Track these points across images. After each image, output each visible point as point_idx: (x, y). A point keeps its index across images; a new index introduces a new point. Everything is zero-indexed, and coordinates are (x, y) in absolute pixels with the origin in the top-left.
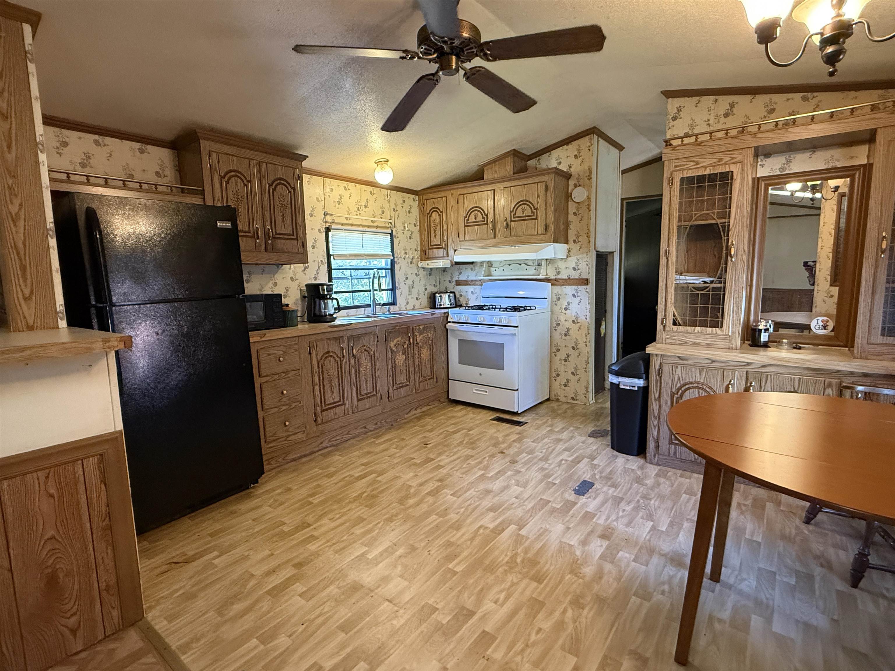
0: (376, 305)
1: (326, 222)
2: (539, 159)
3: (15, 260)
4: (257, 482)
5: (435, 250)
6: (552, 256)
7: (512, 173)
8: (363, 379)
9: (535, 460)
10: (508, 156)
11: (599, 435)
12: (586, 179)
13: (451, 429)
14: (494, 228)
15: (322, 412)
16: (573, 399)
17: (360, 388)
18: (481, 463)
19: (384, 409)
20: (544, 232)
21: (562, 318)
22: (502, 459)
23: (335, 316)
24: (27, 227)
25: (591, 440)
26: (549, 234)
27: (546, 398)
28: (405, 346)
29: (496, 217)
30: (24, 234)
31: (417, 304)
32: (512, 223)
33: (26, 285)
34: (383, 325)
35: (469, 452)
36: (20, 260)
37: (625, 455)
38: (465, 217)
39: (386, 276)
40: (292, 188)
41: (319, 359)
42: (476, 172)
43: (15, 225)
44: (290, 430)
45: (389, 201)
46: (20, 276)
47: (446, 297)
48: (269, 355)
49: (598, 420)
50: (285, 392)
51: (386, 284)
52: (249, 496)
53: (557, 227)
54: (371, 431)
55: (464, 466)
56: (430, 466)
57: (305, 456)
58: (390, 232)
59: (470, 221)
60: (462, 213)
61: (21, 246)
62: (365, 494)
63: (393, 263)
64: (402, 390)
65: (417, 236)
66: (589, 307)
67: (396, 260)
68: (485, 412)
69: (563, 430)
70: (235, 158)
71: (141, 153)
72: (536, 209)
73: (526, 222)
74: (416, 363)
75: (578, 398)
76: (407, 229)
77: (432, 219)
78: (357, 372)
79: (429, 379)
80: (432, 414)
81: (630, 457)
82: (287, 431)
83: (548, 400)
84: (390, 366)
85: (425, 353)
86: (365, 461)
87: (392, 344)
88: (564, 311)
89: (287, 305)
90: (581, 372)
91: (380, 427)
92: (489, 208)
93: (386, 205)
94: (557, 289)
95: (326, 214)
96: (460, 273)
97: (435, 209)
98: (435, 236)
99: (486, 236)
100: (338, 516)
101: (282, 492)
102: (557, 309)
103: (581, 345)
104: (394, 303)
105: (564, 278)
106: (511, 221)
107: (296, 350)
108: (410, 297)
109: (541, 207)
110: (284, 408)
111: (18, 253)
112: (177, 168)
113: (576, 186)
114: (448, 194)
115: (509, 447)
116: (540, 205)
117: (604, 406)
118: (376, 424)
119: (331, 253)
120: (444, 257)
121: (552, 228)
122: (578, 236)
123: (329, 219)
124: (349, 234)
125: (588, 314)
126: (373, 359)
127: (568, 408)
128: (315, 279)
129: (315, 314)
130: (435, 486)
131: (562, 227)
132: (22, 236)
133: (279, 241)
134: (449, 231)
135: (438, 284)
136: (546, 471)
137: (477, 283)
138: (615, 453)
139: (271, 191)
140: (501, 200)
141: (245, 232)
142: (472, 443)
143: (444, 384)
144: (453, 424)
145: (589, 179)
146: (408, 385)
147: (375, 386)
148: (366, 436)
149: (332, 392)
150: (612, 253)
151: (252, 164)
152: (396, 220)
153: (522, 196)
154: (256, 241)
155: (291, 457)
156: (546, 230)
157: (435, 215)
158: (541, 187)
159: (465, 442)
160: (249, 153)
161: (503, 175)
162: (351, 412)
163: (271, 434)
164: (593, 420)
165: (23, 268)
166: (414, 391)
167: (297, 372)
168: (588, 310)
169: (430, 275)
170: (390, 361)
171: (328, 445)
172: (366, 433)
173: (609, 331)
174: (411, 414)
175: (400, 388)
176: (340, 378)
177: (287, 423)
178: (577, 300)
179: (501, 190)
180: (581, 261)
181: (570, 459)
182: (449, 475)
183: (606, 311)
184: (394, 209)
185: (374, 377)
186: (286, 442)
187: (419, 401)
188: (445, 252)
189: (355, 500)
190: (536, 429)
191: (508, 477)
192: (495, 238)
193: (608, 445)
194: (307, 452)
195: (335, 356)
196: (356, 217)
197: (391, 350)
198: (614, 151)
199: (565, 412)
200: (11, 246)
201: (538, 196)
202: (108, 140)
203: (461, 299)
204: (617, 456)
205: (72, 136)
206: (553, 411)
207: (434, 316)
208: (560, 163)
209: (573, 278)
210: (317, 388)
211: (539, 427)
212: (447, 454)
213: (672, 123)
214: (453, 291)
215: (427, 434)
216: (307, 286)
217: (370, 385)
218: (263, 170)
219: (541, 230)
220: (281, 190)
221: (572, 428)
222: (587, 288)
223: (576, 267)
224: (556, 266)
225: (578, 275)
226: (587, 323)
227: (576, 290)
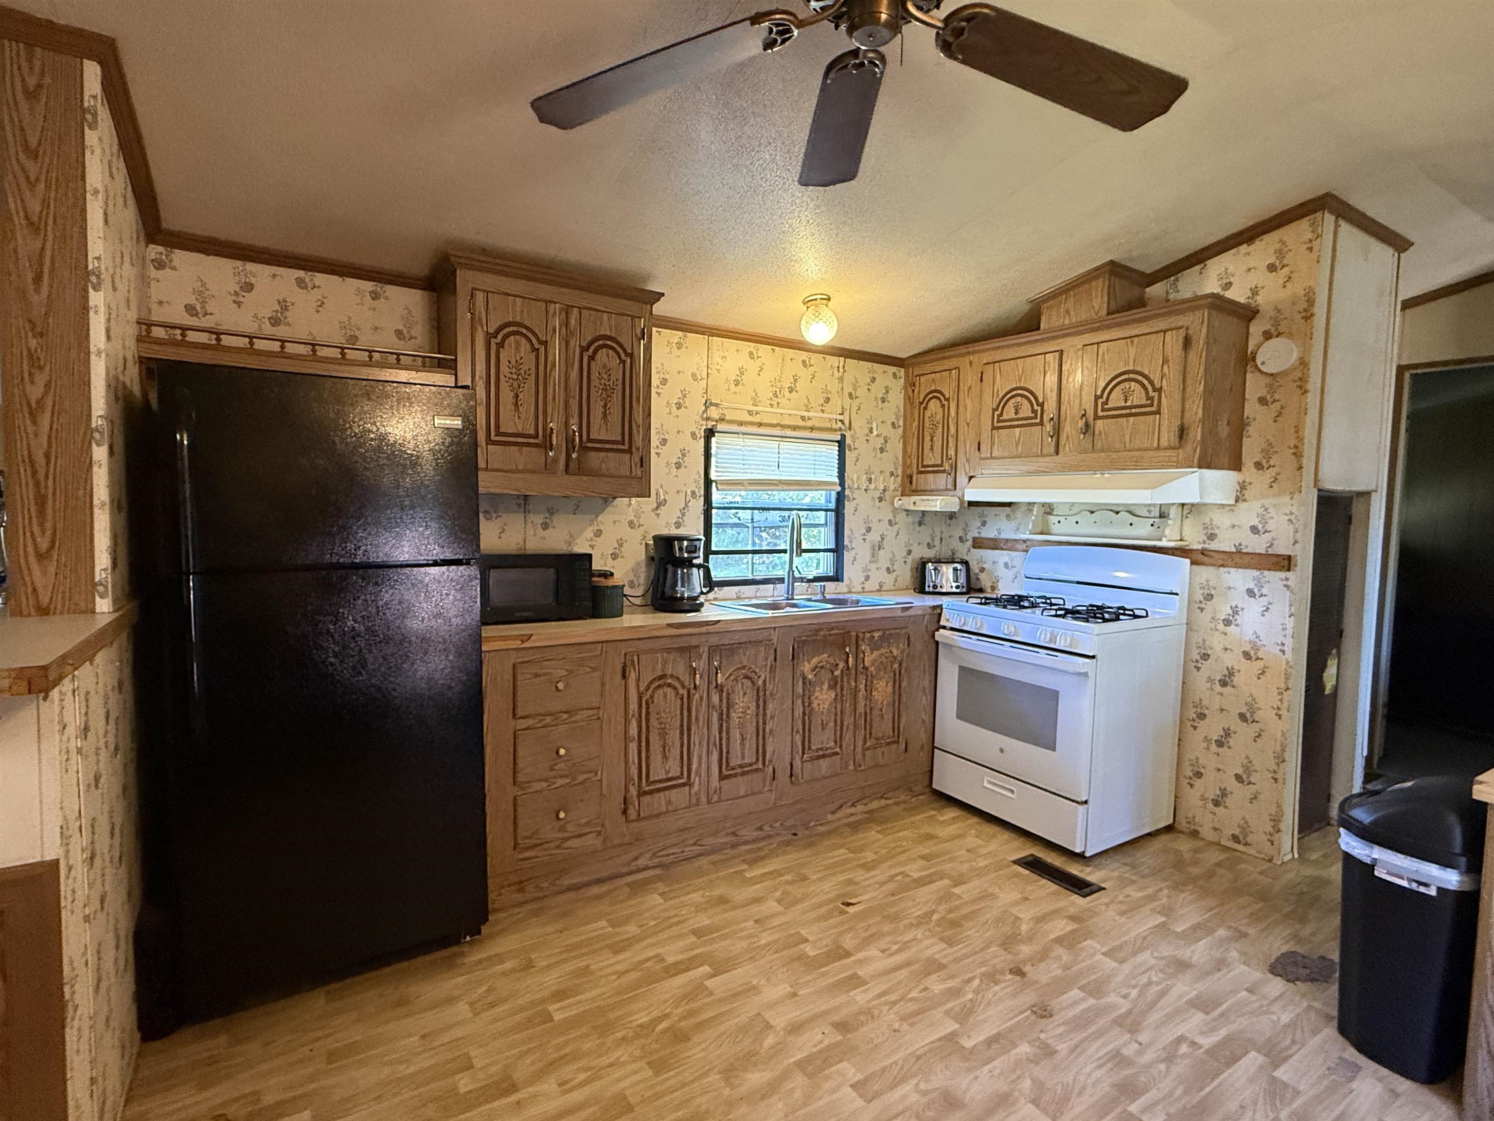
0: (795, 580)
1: (708, 419)
2: (1177, 280)
3: (27, 485)
4: (479, 932)
5: (931, 476)
6: (1196, 500)
7: (1104, 312)
8: (736, 734)
9: (1102, 1022)
10: (1096, 278)
11: (1303, 972)
12: (1298, 317)
13: (915, 870)
14: (1057, 433)
15: (639, 796)
16: (1235, 838)
17: (728, 753)
18: (955, 993)
19: (780, 798)
20: (1175, 441)
21: (1216, 643)
22: (1014, 995)
23: (702, 599)
24: (55, 426)
25: (1277, 986)
26: (1189, 447)
27: (1163, 824)
28: (837, 673)
29: (1063, 409)
30: (49, 437)
31: (889, 580)
32: (1099, 423)
33: (43, 532)
34: (788, 627)
35: (936, 949)
36: (37, 484)
37: (1385, 1072)
38: (994, 410)
39: (826, 524)
40: (627, 354)
41: (642, 689)
42: (1026, 315)
43: (34, 423)
44: (570, 828)
45: (841, 379)
46: (34, 515)
47: (947, 571)
48: (537, 675)
49: (1303, 920)
50: (562, 752)
51: (824, 538)
52: (450, 965)
53: (1210, 432)
54: (746, 843)
55: (914, 994)
56: (838, 970)
57: (599, 881)
58: (839, 438)
59: (1005, 417)
60: (989, 402)
61: (40, 460)
62: (664, 1025)
63: (841, 498)
64: (824, 764)
65: (896, 447)
66: (1290, 623)
67: (847, 492)
68: (1006, 835)
69: (1198, 931)
70: (518, 299)
71: (373, 299)
72: (1159, 390)
73: (1132, 419)
74: (861, 709)
75: (1249, 839)
76: (875, 433)
77: (928, 413)
78: (724, 718)
79: (888, 744)
80: (886, 820)
81: (1404, 1085)
82: (562, 829)
83: (1169, 829)
84: (799, 711)
85: (882, 690)
86: (703, 920)
87: (807, 667)
88: (1221, 626)
89: (608, 575)
90: (1261, 780)
91: (770, 837)
92: (1048, 391)
93: (835, 386)
94: (1205, 573)
95: (708, 404)
96: (984, 523)
97: (936, 395)
98: (932, 449)
99: (1037, 450)
100: (582, 1077)
101: (513, 971)
102: (1204, 619)
103: (1265, 714)
104: (837, 578)
105: (1227, 549)
106: (1096, 417)
107: (594, 670)
108: (873, 566)
109: (1171, 386)
110: (560, 782)
111: (34, 473)
112: (435, 323)
113: (1268, 336)
114: (963, 362)
115: (1044, 955)
116: (1169, 382)
117: (1324, 874)
118: (761, 829)
119: (713, 476)
120: (947, 490)
121: (1196, 434)
122: (1267, 453)
123: (714, 413)
124: (750, 441)
125: (1289, 642)
126: (761, 697)
127: (1219, 864)
128: (678, 525)
129: (663, 592)
130: (826, 1043)
131: (1224, 430)
132: (44, 440)
133: (593, 455)
134: (961, 438)
135: (937, 542)
136: (1128, 1072)
137: (1019, 546)
138: (1351, 1053)
139: (585, 360)
140: (1075, 371)
141: (529, 436)
142: (955, 924)
143: (924, 756)
144: (924, 857)
145: (1306, 319)
146: (837, 754)
147: (761, 752)
148: (733, 852)
149: (665, 757)
150: (1365, 495)
151: (551, 312)
152: (854, 415)
153: (1127, 363)
154: (546, 454)
155: (566, 882)
156: (1181, 438)
157: (934, 405)
158: (1174, 342)
159: (935, 917)
160: (544, 291)
161: (1083, 318)
162: (704, 799)
163: (527, 834)
164: (1288, 916)
165: (41, 501)
166: (851, 767)
167: (595, 711)
168: (1289, 632)
169: (920, 524)
170: (800, 701)
171: (650, 863)
172: (734, 846)
173: (1347, 682)
174: (840, 814)
175: (818, 758)
176: (686, 730)
177: (562, 815)
178: (1259, 604)
179: (1076, 352)
180: (1273, 513)
181: (1207, 1042)
182: (869, 1013)
183: (1341, 633)
184: (850, 394)
185: (761, 734)
186: (558, 851)
187: (862, 788)
188: (950, 479)
189: (637, 1036)
190: (1122, 913)
191: (1018, 1063)
192: (1057, 453)
193: (1332, 1018)
194: (605, 874)
195: (677, 685)
196: (769, 409)
197: (804, 678)
198: (1384, 253)
199: (1210, 875)
200: (24, 461)
201: (1165, 361)
202: (320, 279)
203: (982, 576)
204: (1356, 1069)
205: (260, 272)
206: (1179, 864)
207: (908, 613)
208: (1228, 286)
209: (1250, 550)
210: (633, 746)
211: (1130, 909)
212: (883, 943)
214: (966, 558)
215: (860, 875)
216: (656, 538)
217: (750, 745)
218: (573, 322)
219: (1168, 437)
220: (605, 359)
221: (1222, 932)
222: (1287, 579)
223: (1260, 527)
224: (1207, 521)
225: (1264, 546)
226: (1284, 663)
227: (1258, 580)
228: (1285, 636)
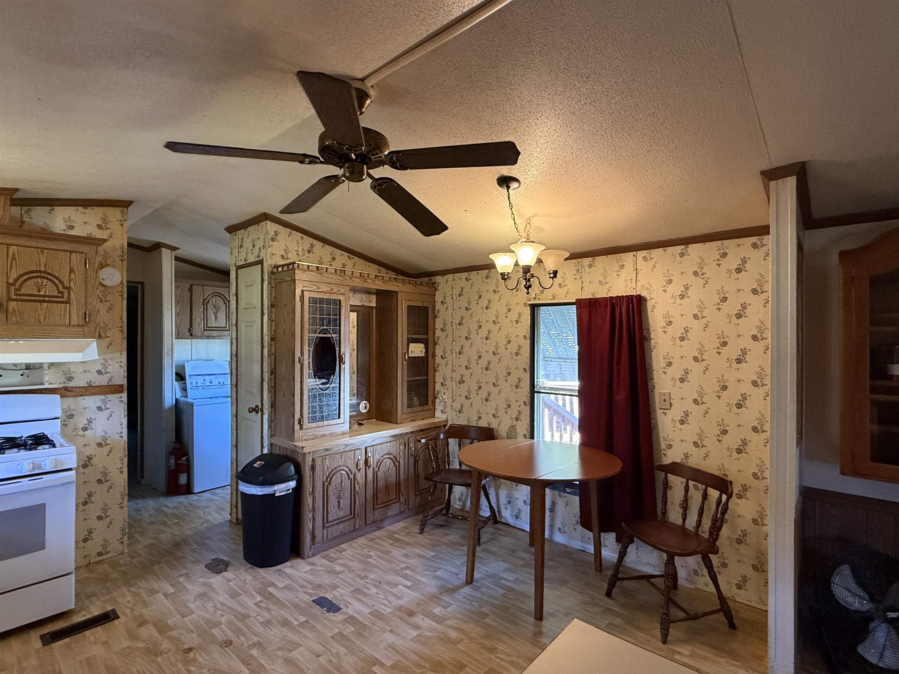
11: (222, 566)
12: (117, 259)
16: (100, 554)
20: (82, 322)
21: (79, 442)
25: (227, 574)
26: (91, 326)
32: (12, 303)
66: (125, 420)
69: (176, 586)
72: (69, 289)
73: (45, 304)
75: (108, 549)
88: (81, 432)
90: (113, 511)
94: (70, 402)
102: (68, 431)
103: (113, 474)
105: (82, 385)
106: (9, 299)
109: (77, 287)
113: (102, 265)
116: (75, 283)
138: (273, 568)
145: (122, 260)
156: (85, 320)
158: (78, 260)
164: (177, 559)
168: (125, 425)
178: (104, 414)
180: (110, 362)
201: (71, 271)
208: (71, 227)
209: (97, 384)
213: (271, 243)
219: (76, 319)
221: (181, 579)
222: (121, 397)
223: (103, 370)
224: (66, 369)
225: (106, 381)
226: (123, 442)
227: (104, 400)
228: (122, 428)
